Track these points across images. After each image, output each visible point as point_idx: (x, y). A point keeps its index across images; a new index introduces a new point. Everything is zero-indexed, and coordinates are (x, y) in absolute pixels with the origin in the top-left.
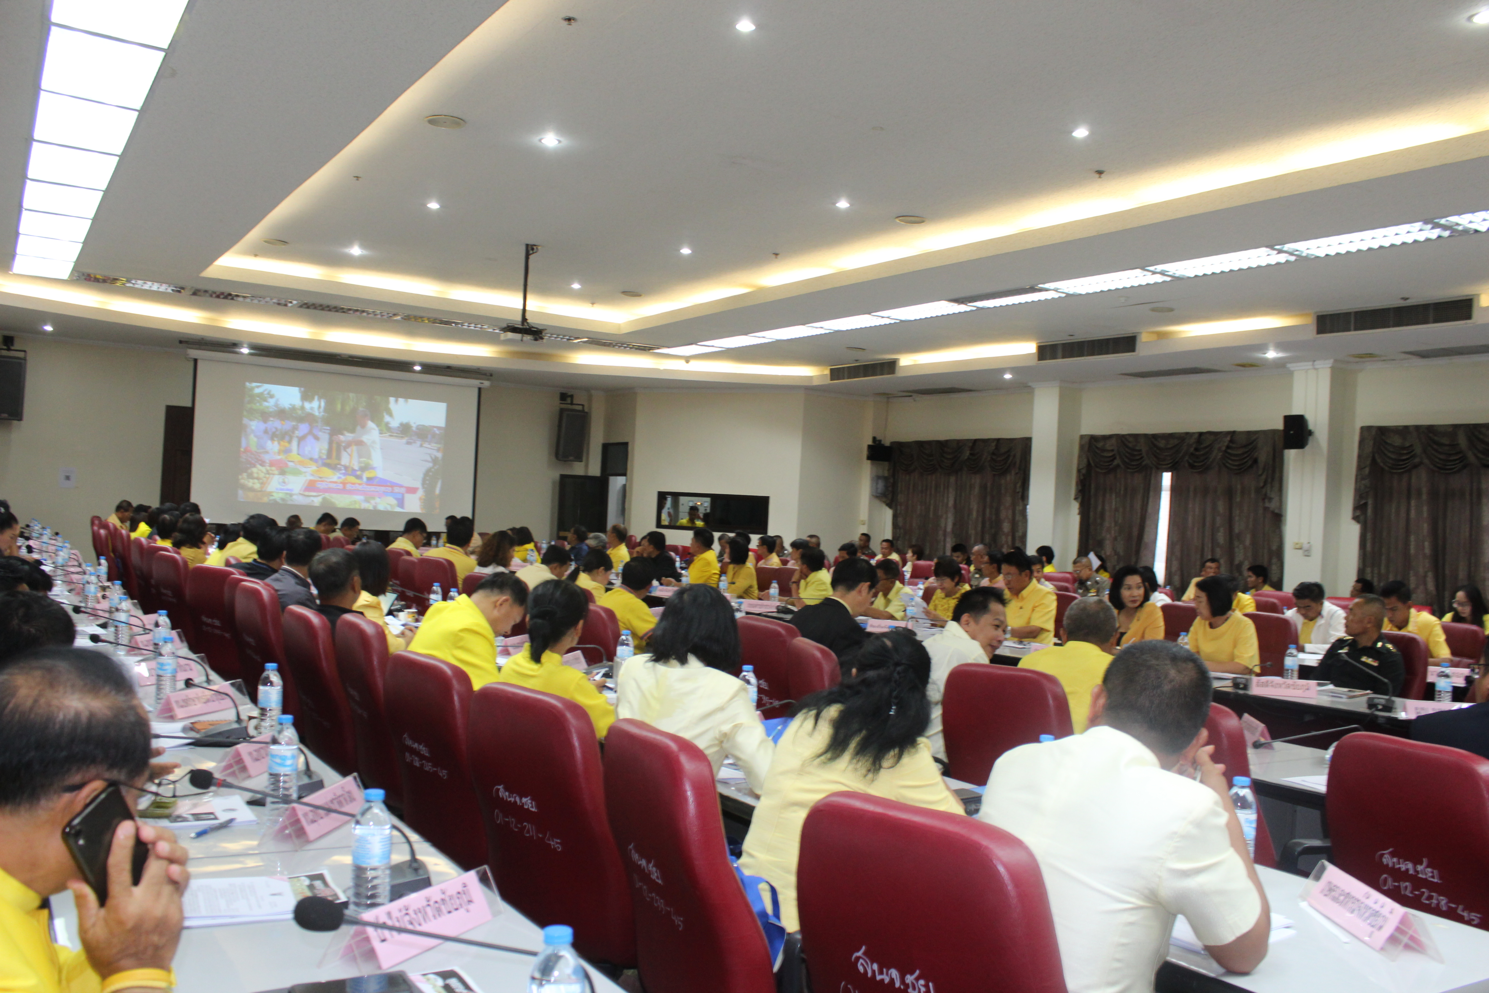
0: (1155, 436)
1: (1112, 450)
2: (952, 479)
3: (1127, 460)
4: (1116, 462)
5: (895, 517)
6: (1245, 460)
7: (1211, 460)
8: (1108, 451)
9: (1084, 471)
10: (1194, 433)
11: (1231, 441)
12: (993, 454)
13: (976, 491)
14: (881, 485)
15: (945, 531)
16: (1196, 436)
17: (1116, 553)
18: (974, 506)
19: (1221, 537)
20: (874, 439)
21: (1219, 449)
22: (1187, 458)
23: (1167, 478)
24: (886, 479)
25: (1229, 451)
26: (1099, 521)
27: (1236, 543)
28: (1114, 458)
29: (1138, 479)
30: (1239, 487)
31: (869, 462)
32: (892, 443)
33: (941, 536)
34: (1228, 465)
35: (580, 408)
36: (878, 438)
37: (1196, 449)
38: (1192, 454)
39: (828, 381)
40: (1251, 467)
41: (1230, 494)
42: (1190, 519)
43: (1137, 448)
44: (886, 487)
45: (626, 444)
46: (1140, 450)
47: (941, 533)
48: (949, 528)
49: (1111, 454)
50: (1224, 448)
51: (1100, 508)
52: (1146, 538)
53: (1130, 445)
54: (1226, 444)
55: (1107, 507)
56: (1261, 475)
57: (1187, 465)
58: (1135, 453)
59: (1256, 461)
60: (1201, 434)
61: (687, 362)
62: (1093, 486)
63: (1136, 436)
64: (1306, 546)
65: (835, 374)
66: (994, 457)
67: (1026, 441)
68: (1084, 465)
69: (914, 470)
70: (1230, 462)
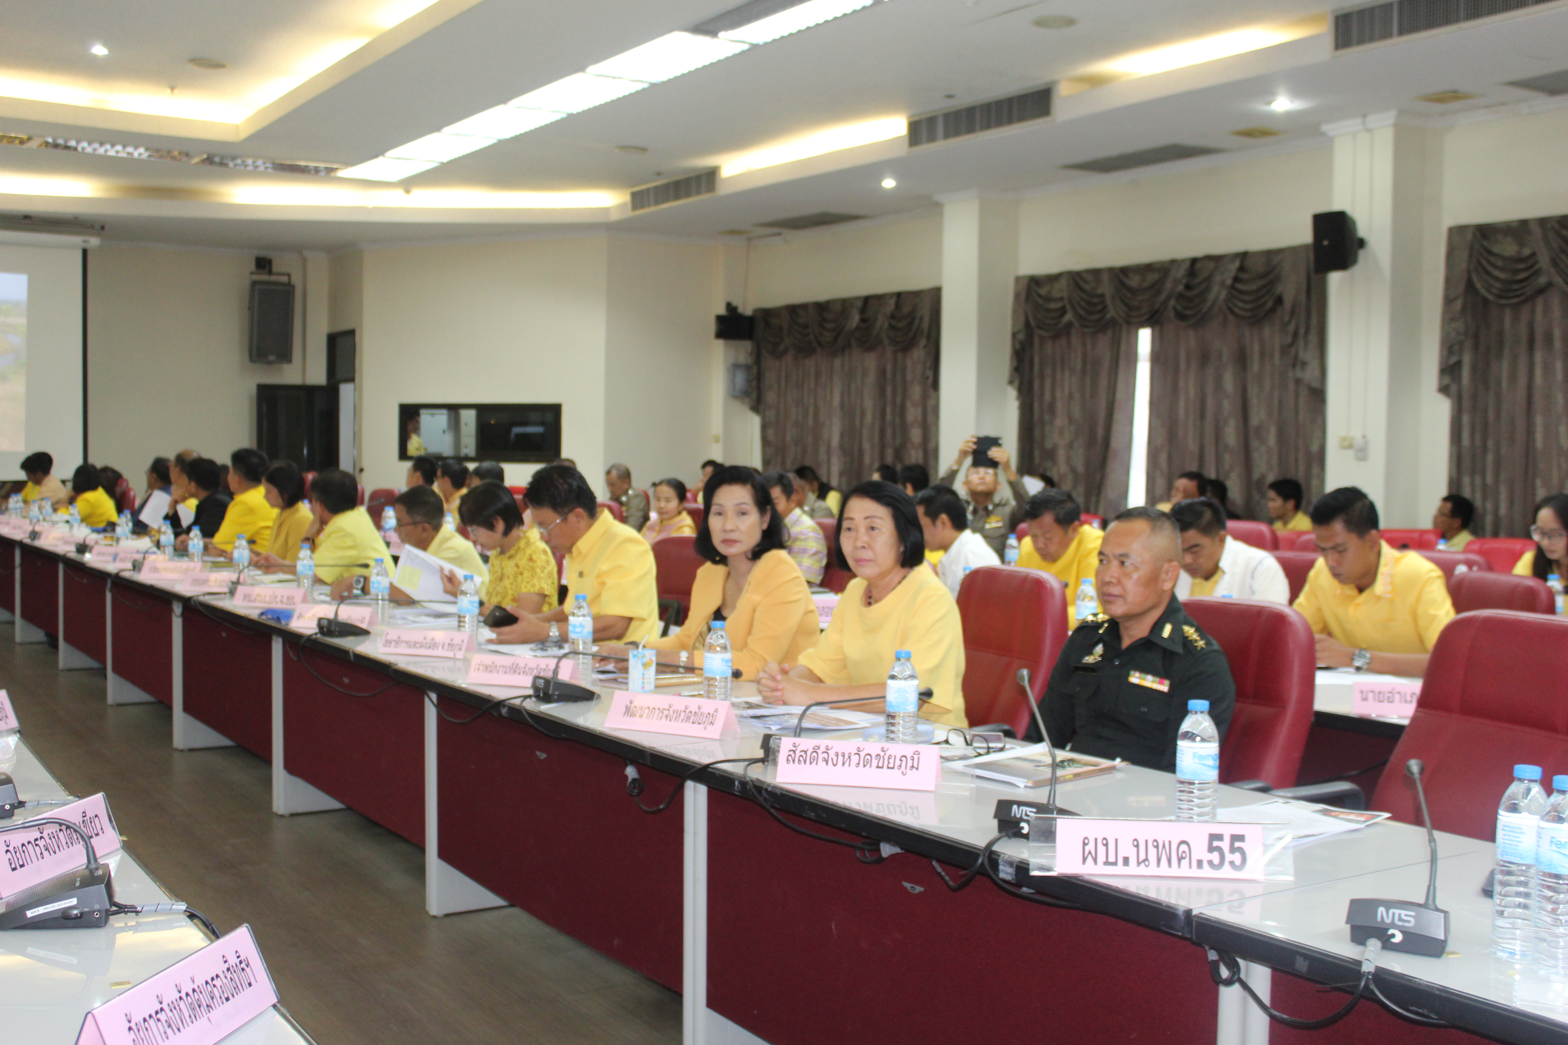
0: (1125, 271)
1: (1061, 299)
2: (837, 362)
3: (1082, 313)
4: (1069, 317)
5: (764, 427)
6: (1262, 301)
7: (1209, 304)
8: (1053, 300)
9: (1021, 336)
10: (1183, 261)
11: (1241, 269)
12: (892, 317)
13: (871, 378)
14: (740, 379)
15: (829, 446)
16: (1187, 265)
17: (1073, 471)
18: (869, 404)
19: (1231, 435)
20: (729, 305)
21: (1222, 283)
22: (1172, 302)
23: (1145, 337)
24: (747, 368)
25: (1239, 286)
26: (1047, 417)
27: (1254, 443)
28: (1063, 311)
29: (1103, 343)
30: (1256, 347)
31: (720, 343)
32: (756, 311)
33: (822, 456)
34: (1236, 310)
35: (284, 279)
36: (735, 303)
37: (1188, 287)
38: (1180, 296)
39: (629, 213)
40: (1273, 310)
41: (1242, 360)
42: (1182, 404)
43: (1099, 291)
44: (749, 381)
45: (352, 333)
46: (1103, 296)
47: (823, 450)
48: (835, 441)
49: (1059, 305)
50: (1229, 282)
51: (1047, 397)
52: (1116, 443)
53: (1087, 287)
54: (1233, 274)
55: (1058, 394)
56: (1289, 322)
57: (1172, 314)
58: (1095, 300)
59: (1279, 300)
60: (1194, 261)
61: (408, 191)
62: (1036, 360)
63: (1096, 273)
64: (1358, 442)
65: (638, 200)
66: (893, 322)
67: (936, 293)
68: (1021, 325)
69: (786, 351)
70: (1240, 304)
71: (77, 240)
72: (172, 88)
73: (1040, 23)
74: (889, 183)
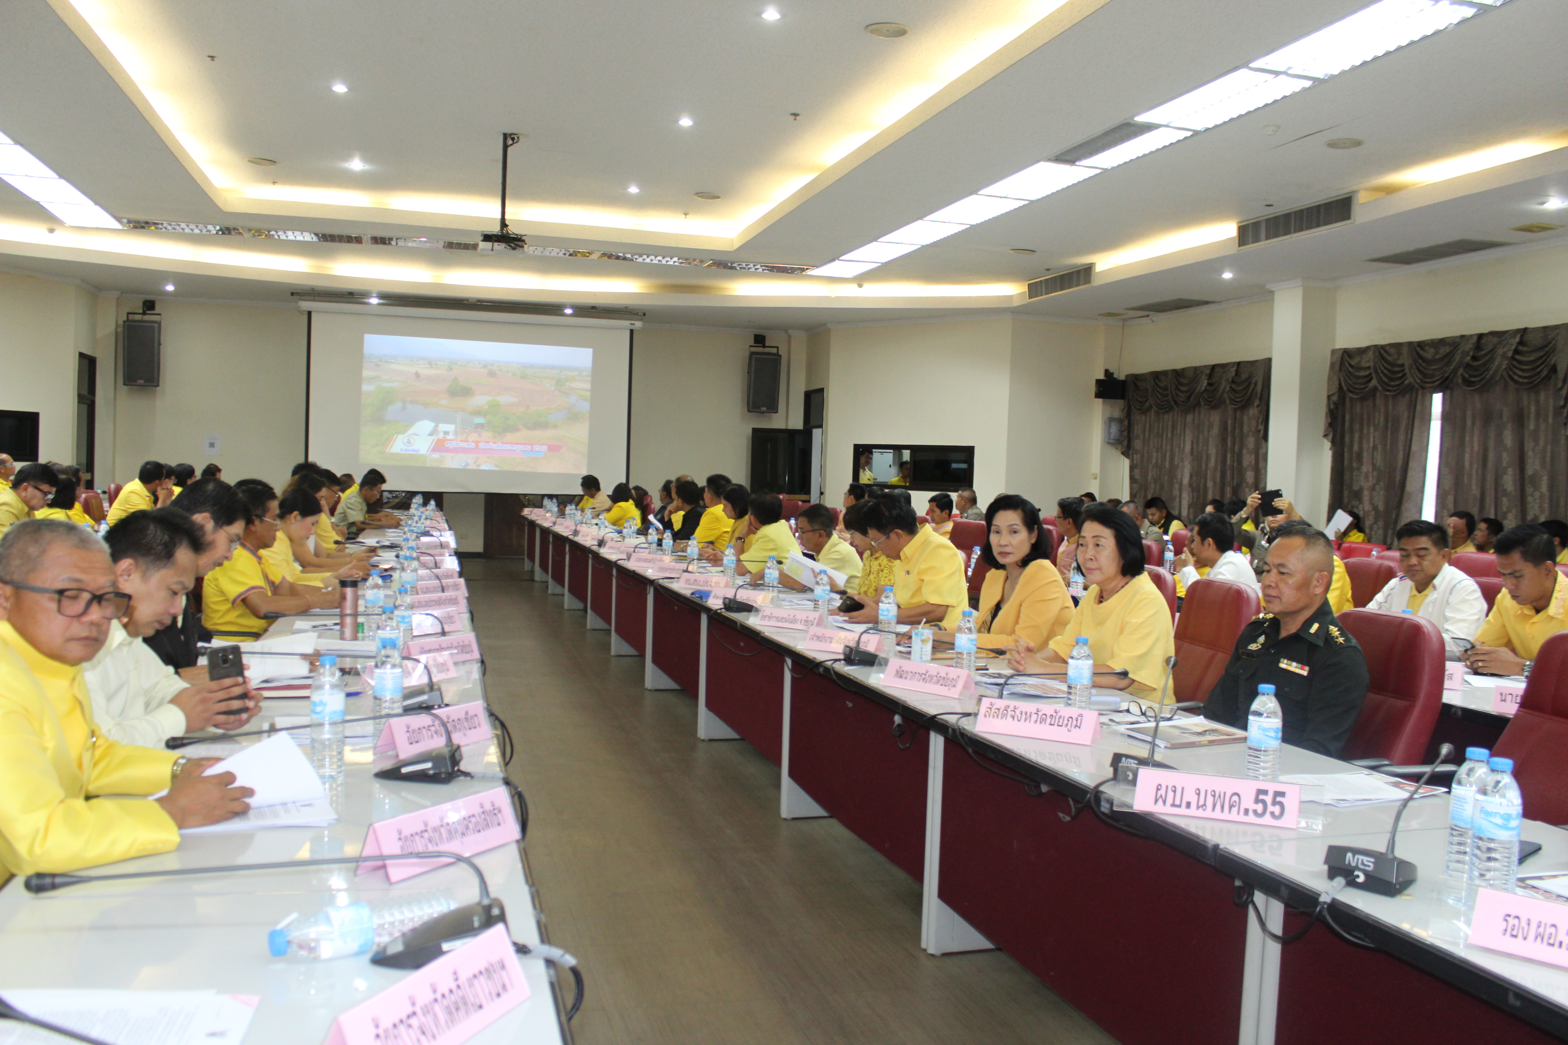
0: (1421, 345)
1: (1369, 368)
2: (1189, 418)
3: (1386, 380)
4: (1374, 382)
5: (1132, 468)
6: (1539, 370)
7: (1491, 372)
8: (1361, 369)
9: (1335, 398)
10: (1471, 336)
11: (1521, 343)
12: (1233, 382)
13: (1215, 431)
14: (1114, 429)
15: (1181, 484)
16: (1475, 339)
17: (1375, 508)
18: (1213, 451)
19: (1509, 482)
20: (1107, 372)
21: (1504, 356)
22: (1461, 371)
23: (1437, 399)
24: (1120, 421)
25: (1517, 357)
26: (1355, 465)
27: (1529, 489)
28: (1369, 378)
29: (1403, 404)
30: (1533, 409)
31: (1100, 401)
32: (1127, 376)
33: (1176, 492)
34: (1516, 378)
35: (774, 351)
36: (1111, 370)
37: (1474, 358)
38: (1468, 366)
39: (1028, 300)
40: (1548, 378)
41: (1520, 419)
42: (1467, 456)
43: (1399, 362)
44: (1121, 431)
45: (821, 390)
46: (1403, 365)
47: (1177, 486)
48: (1186, 480)
49: (1367, 373)
50: (1510, 354)
51: (1356, 448)
52: (1410, 487)
53: (1390, 358)
54: (1513, 347)
55: (1365, 446)
56: (1561, 389)
57: (1460, 380)
58: (1397, 369)
59: (1554, 369)
60: (1480, 336)
61: (860, 286)
62: (1347, 417)
63: (1398, 346)
65: (1034, 290)
66: (1233, 386)
67: (1268, 362)
68: (1335, 389)
69: (1150, 408)
70: (1520, 373)
71: (626, 323)
72: (686, 214)
73: (1332, 145)
74: (1227, 275)
